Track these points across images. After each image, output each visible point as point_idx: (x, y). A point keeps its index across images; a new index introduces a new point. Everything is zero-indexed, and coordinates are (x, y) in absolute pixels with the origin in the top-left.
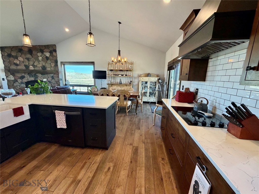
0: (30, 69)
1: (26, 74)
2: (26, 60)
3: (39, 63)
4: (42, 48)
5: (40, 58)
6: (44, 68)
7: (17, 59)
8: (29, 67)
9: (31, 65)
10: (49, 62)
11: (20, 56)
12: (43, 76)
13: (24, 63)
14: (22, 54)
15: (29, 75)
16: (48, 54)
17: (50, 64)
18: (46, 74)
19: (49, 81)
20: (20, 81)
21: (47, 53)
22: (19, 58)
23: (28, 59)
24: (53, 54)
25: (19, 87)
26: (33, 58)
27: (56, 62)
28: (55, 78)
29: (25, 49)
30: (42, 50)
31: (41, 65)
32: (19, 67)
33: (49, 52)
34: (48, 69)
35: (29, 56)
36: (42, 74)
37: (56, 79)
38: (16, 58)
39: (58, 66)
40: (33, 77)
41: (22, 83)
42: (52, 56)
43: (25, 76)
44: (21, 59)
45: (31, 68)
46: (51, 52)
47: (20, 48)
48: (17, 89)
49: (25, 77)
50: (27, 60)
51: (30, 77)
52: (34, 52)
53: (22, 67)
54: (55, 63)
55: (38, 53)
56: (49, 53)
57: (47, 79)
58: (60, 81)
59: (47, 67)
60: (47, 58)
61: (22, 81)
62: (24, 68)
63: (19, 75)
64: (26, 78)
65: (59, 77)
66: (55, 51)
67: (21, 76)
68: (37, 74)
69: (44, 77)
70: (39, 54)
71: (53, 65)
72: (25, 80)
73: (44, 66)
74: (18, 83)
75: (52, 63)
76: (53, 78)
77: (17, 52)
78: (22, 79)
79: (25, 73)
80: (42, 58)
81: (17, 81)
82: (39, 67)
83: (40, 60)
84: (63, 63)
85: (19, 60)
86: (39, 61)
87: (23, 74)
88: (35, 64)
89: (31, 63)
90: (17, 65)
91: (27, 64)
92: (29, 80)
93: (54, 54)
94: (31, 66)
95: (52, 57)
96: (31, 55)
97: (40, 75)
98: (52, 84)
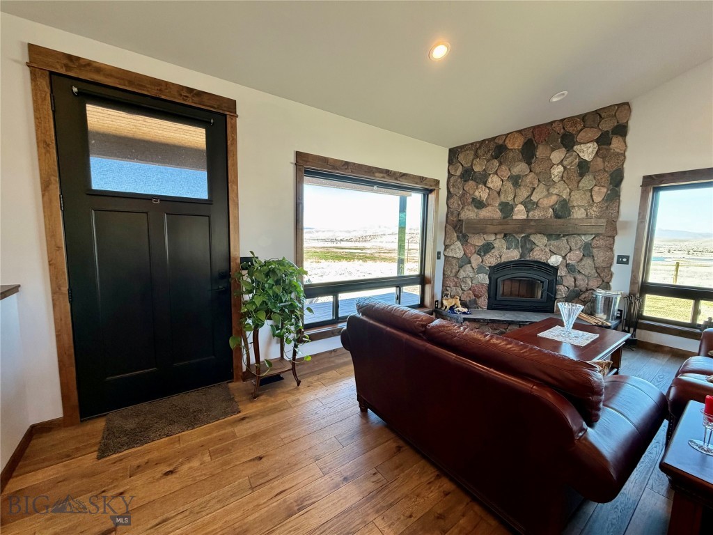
0: (514, 217)
1: (498, 236)
2: (509, 185)
3: (548, 190)
4: (571, 130)
5: (557, 171)
6: (563, 210)
7: (485, 185)
8: (512, 209)
9: (521, 203)
10: (587, 182)
11: (496, 173)
12: (552, 242)
13: (502, 196)
14: (501, 164)
15: (507, 242)
16: (587, 151)
17: (591, 191)
18: (564, 236)
19: (567, 265)
20: (476, 260)
21: (589, 145)
22: (490, 180)
23: (516, 181)
24: (612, 146)
25: (470, 284)
26: (532, 175)
27: (616, 179)
28: (595, 251)
29: (514, 144)
30: (571, 135)
31: (554, 199)
32: (485, 213)
33: (597, 141)
34: (578, 214)
35: (520, 168)
36: (549, 236)
37: (600, 256)
38: (483, 179)
39: (619, 196)
40: (517, 247)
41: (480, 269)
42: (604, 158)
43: (496, 244)
44: (494, 182)
45: (520, 213)
46: (603, 141)
47: (501, 142)
48: (465, 289)
49: (494, 248)
50: (513, 184)
51: (508, 248)
52: (541, 152)
53: (492, 212)
54: (611, 187)
55: (553, 150)
56: (596, 145)
57: (564, 258)
58: (616, 268)
59: (574, 206)
60: (583, 167)
61: (482, 262)
62: (498, 215)
63: (478, 241)
64: (495, 252)
65: (611, 249)
66: (622, 130)
67: (483, 246)
68: (532, 238)
69: (553, 249)
70: (557, 156)
71: (599, 194)
72: (491, 260)
73: (564, 200)
74: (470, 269)
75: (596, 189)
76: (587, 251)
77: (488, 161)
78: (484, 255)
79: (496, 234)
80: (565, 168)
81: (470, 262)
82: (545, 209)
83: (556, 179)
84: (653, 183)
85: (489, 188)
86: (550, 184)
87: (491, 238)
88: (534, 198)
89: (523, 193)
90: (479, 204)
91: (510, 198)
92: (504, 259)
93: (616, 144)
94: (521, 208)
95: (604, 162)
96: (529, 164)
97: (539, 240)
98: (579, 277)
